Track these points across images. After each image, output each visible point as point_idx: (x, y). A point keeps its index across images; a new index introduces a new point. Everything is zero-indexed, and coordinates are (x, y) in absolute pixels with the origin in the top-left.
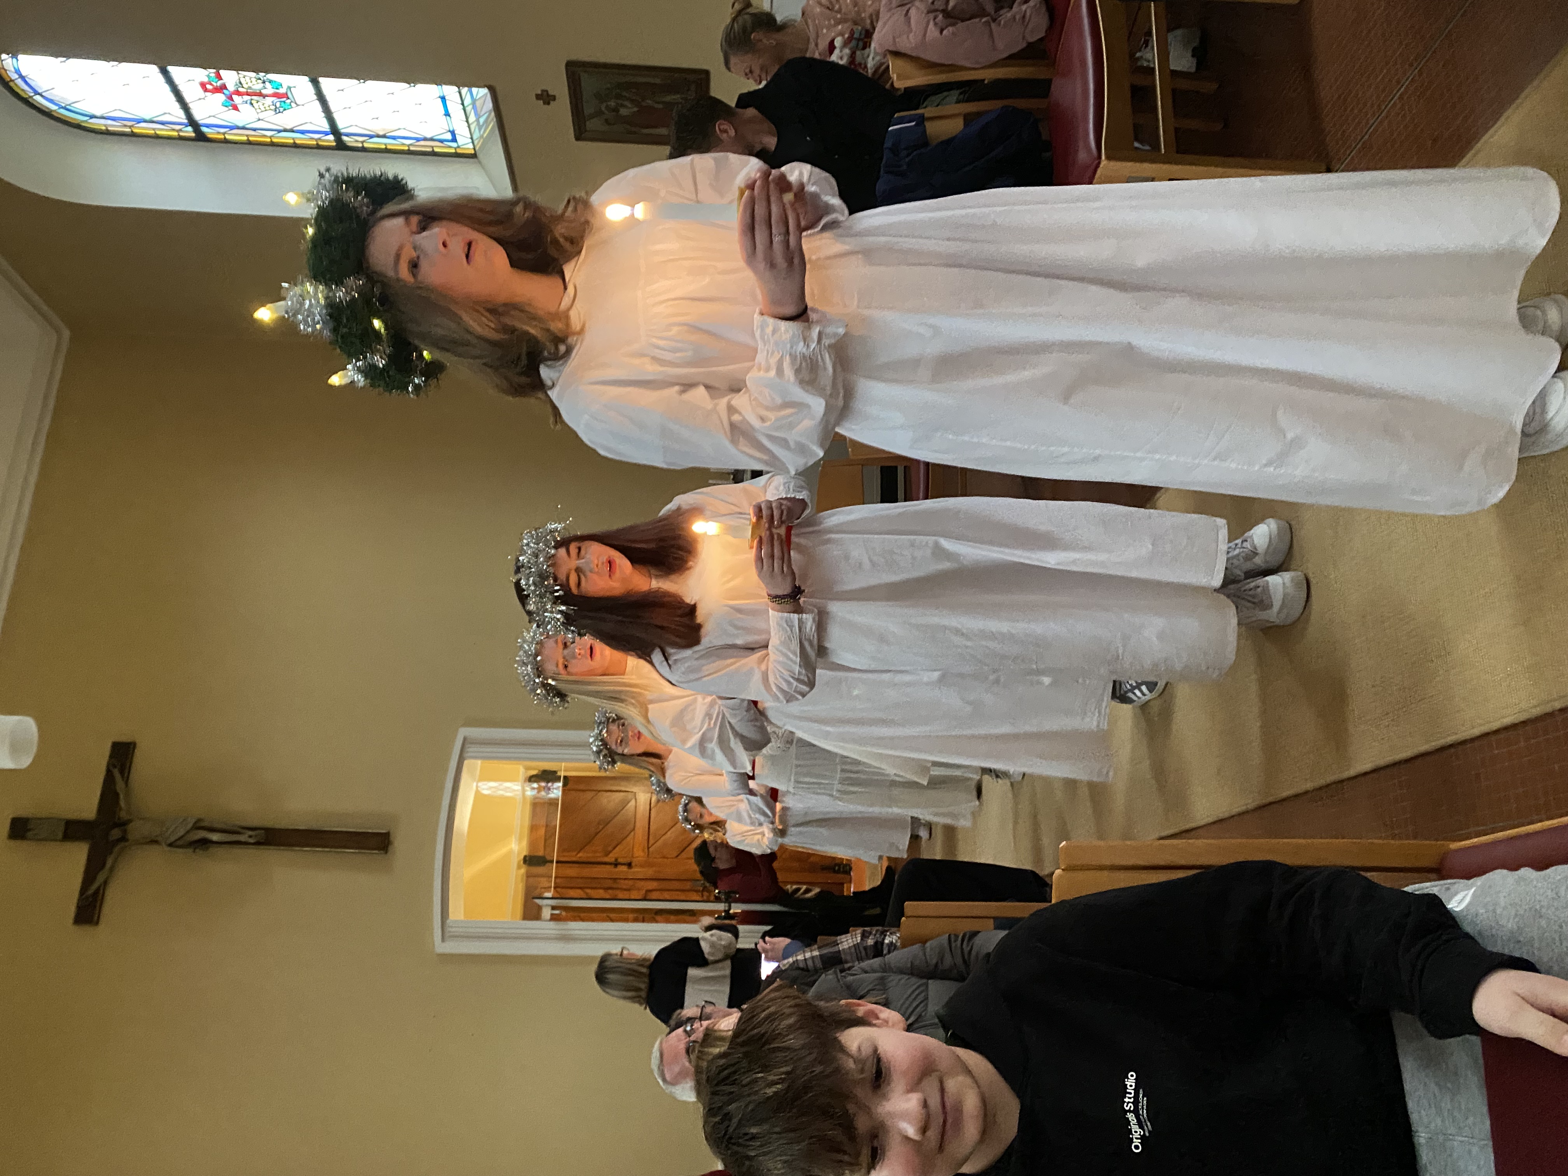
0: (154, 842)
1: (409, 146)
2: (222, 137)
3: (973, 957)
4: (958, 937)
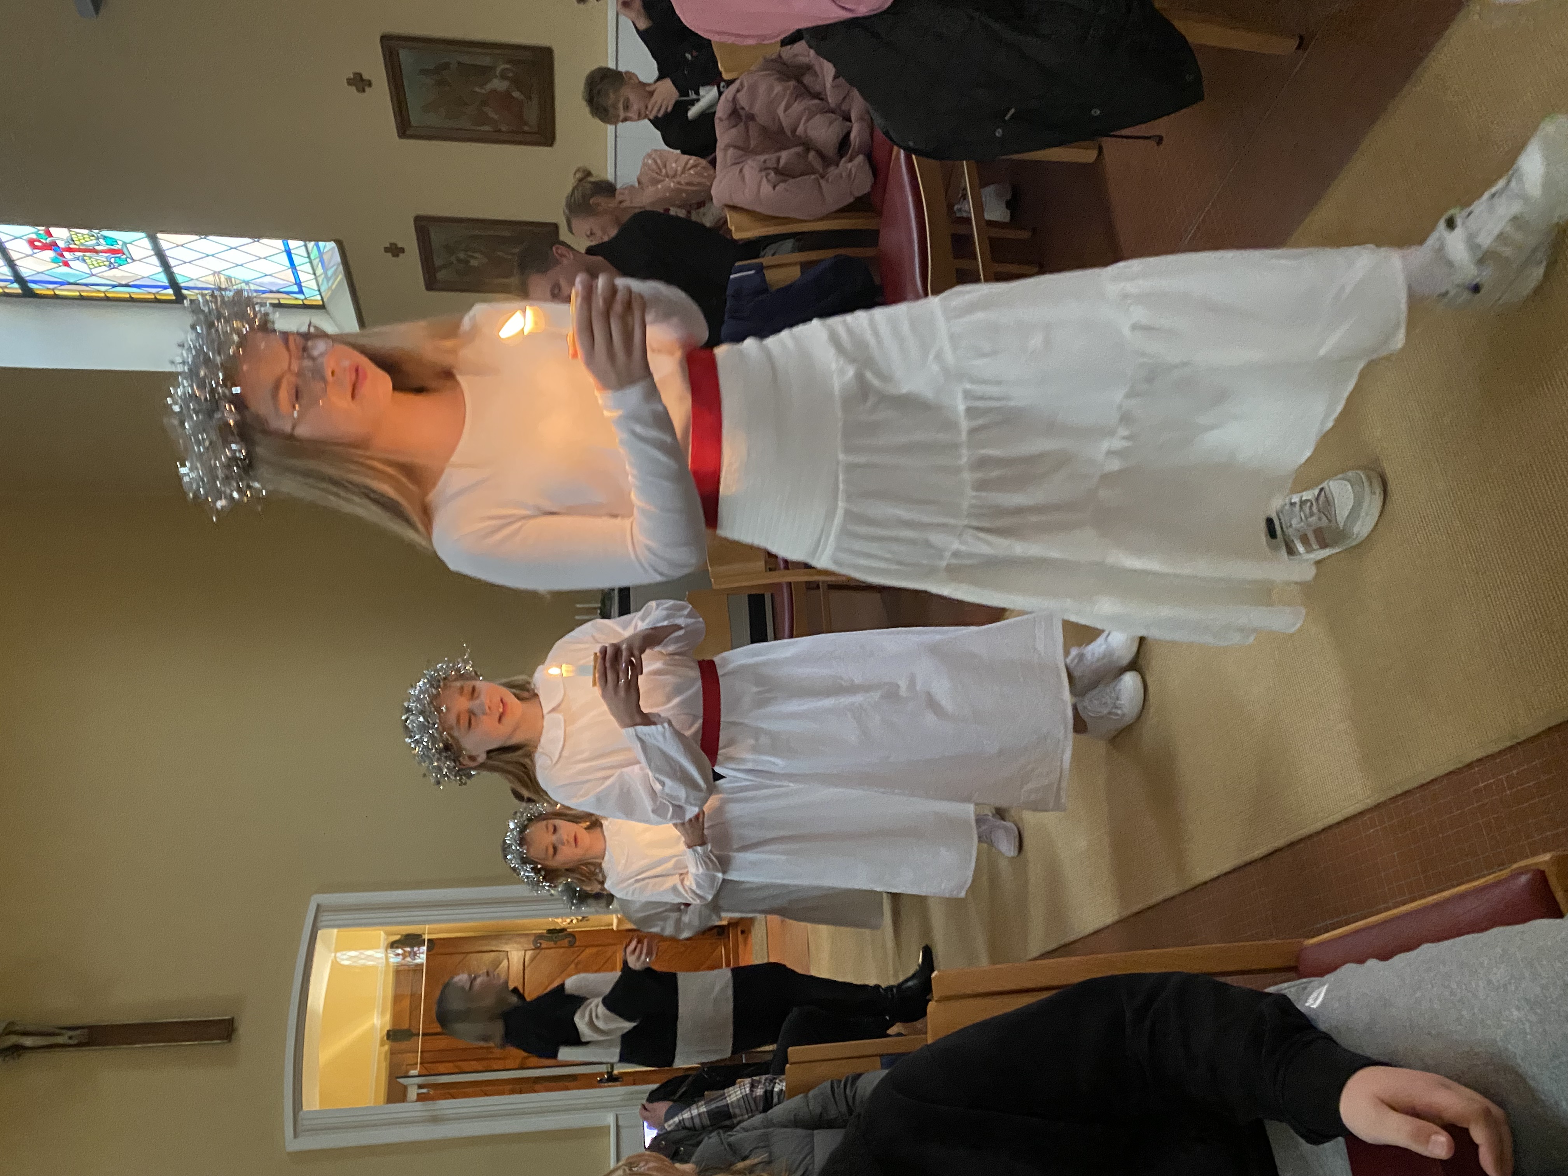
2: (51, 293)
3: (857, 1102)
4: (840, 1081)
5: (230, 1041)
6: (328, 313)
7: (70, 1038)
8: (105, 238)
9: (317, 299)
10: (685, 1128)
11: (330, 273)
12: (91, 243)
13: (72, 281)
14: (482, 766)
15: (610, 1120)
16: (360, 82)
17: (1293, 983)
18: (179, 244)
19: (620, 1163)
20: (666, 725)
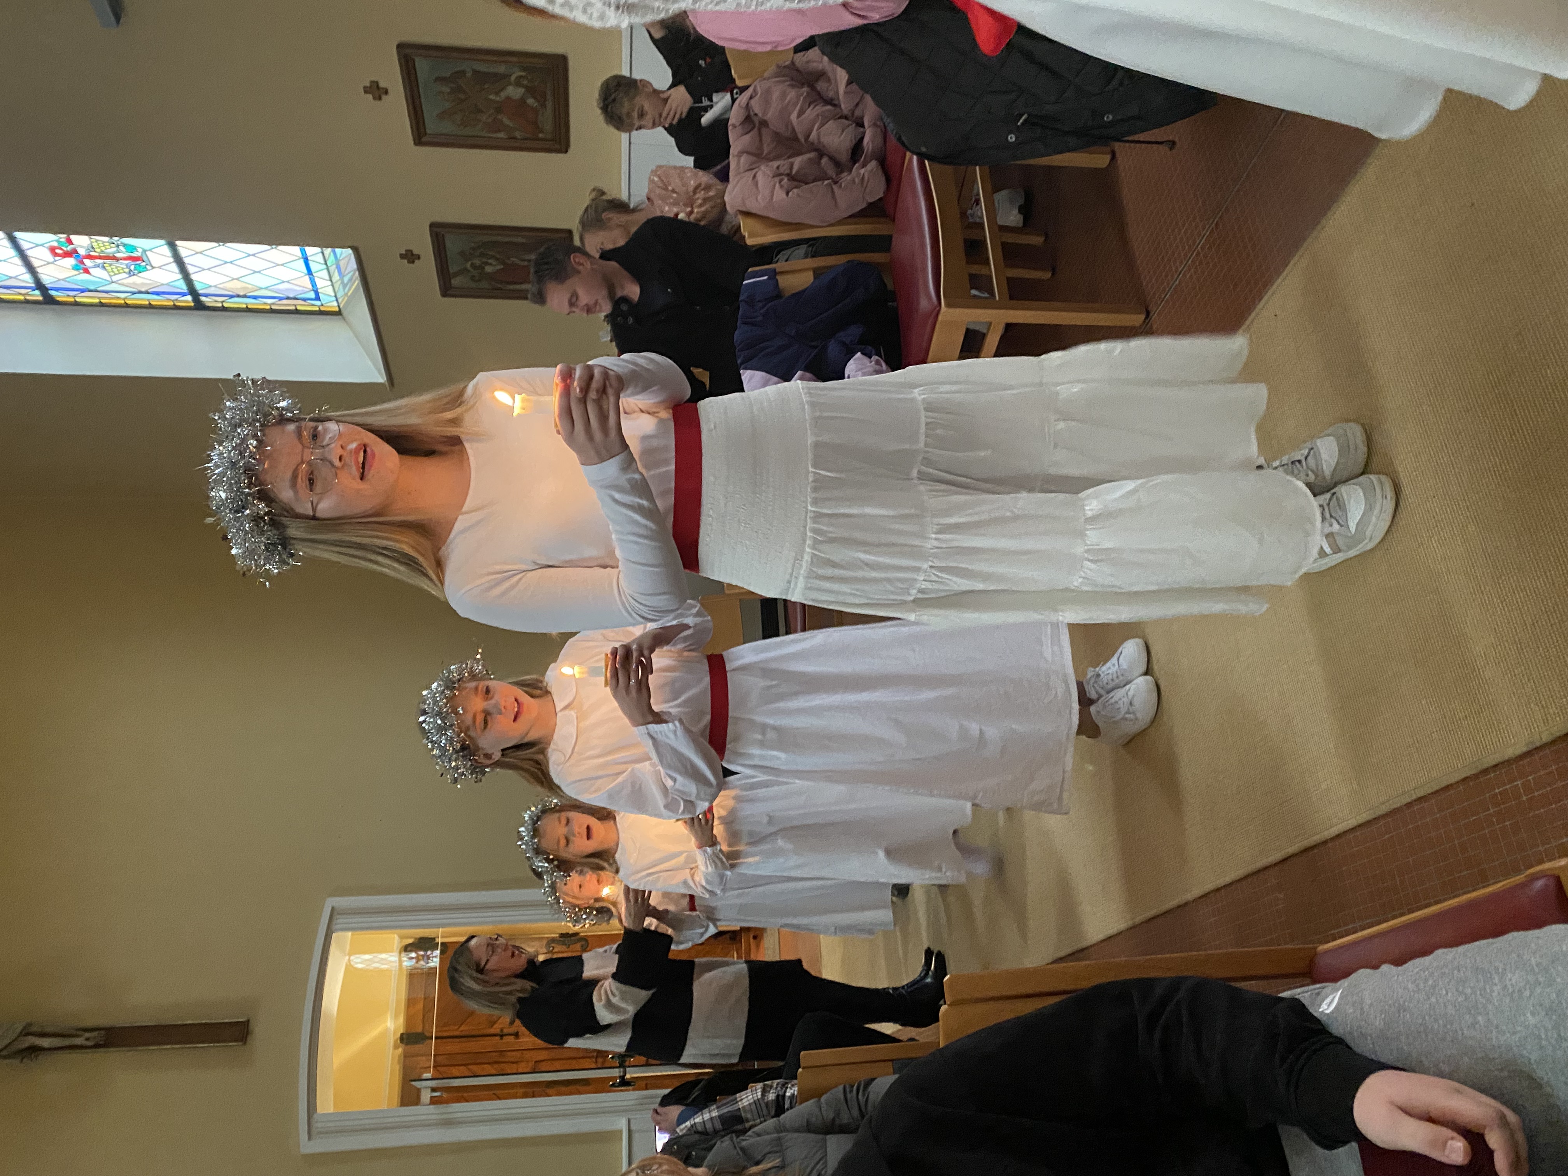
1: (270, 305)
2: (72, 300)
3: (870, 1108)
4: (853, 1087)
5: (245, 1043)
6: (344, 319)
7: (87, 1039)
8: (124, 245)
9: (333, 306)
10: (697, 1132)
11: (346, 279)
12: (111, 250)
13: (92, 288)
14: (497, 764)
15: (622, 1124)
16: (376, 91)
17: (1306, 988)
18: (198, 251)
19: (633, 1166)
20: (677, 723)
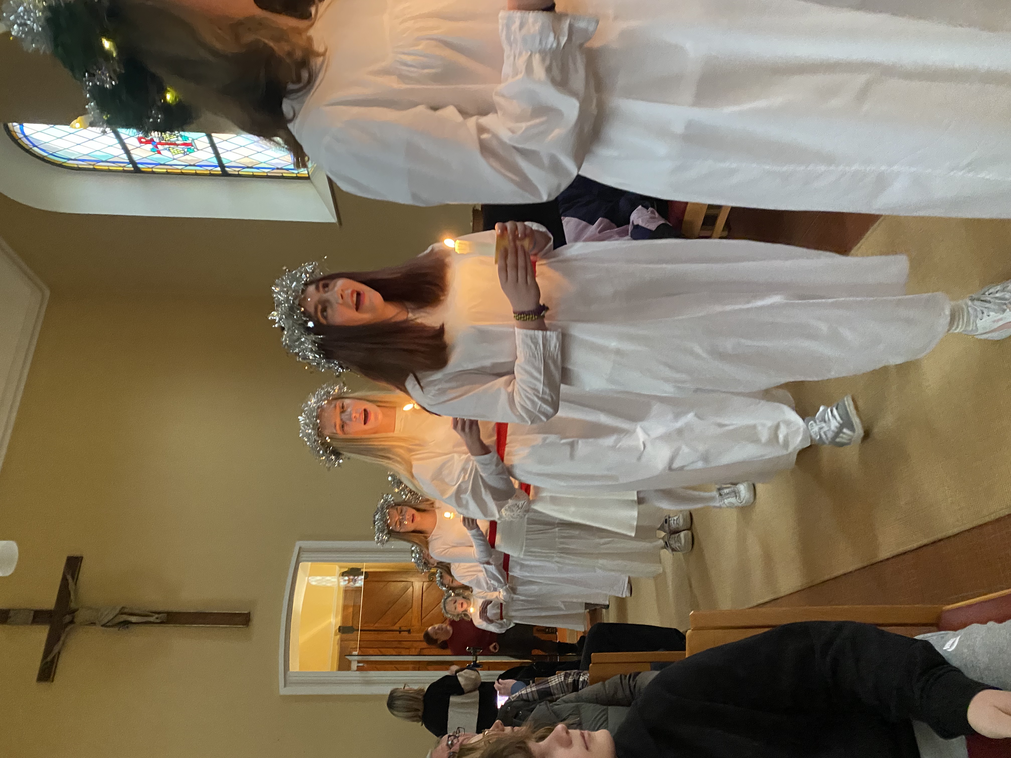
0: (93, 624)
1: (267, 173)
2: (150, 170)
3: (637, 690)
4: (626, 676)
5: (248, 625)
6: (312, 182)
7: (157, 618)
8: (181, 136)
9: (305, 174)
10: (523, 700)
12: (174, 140)
13: (162, 163)
17: (934, 634)
18: (225, 139)
